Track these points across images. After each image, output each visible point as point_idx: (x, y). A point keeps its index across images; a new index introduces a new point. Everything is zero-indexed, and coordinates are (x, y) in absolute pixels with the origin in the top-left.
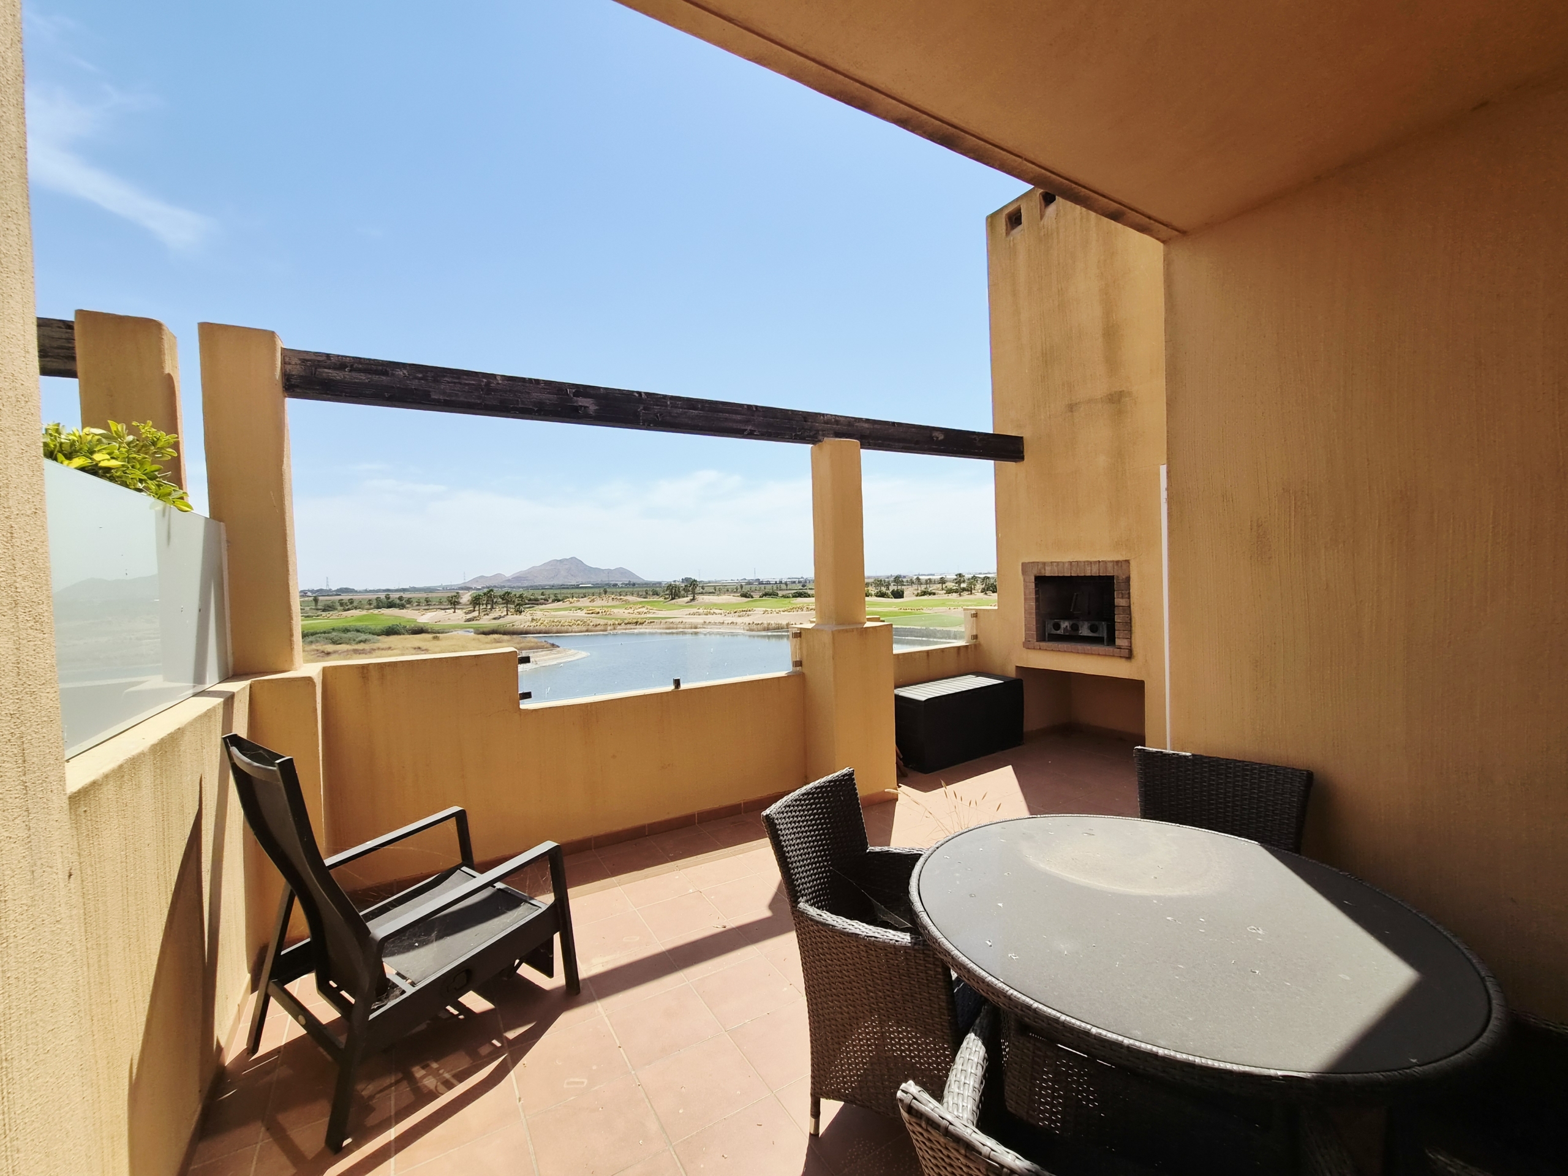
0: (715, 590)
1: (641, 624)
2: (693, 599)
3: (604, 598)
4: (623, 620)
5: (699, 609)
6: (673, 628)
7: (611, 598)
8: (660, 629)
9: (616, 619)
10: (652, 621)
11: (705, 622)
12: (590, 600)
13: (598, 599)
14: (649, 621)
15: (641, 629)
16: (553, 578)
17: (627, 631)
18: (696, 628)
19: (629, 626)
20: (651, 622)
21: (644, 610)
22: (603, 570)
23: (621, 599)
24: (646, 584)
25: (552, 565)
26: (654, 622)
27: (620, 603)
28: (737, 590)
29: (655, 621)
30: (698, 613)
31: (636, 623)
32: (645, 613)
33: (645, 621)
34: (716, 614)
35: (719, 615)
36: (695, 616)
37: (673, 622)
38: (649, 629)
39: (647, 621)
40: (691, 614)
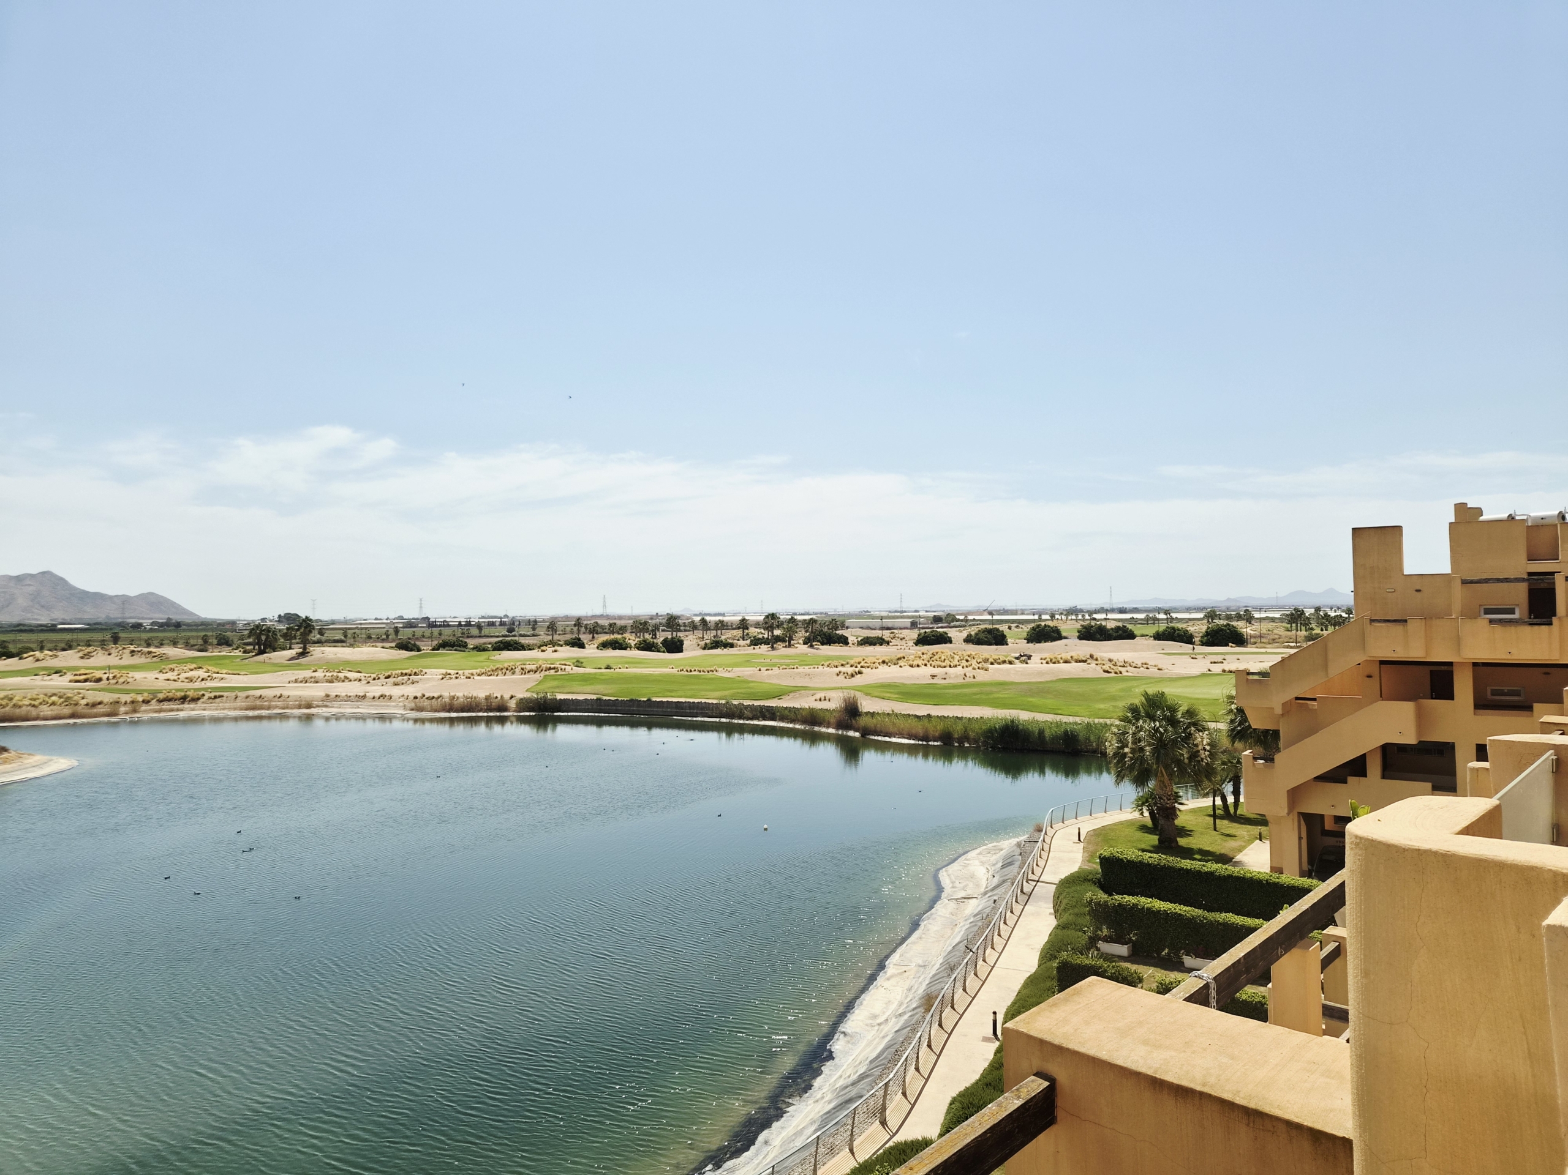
0: (346, 636)
1: (195, 700)
2: (304, 654)
3: (113, 651)
4: (154, 693)
5: (315, 671)
6: (261, 708)
7: (127, 651)
8: (235, 709)
9: (139, 692)
10: (217, 694)
11: (328, 696)
12: (81, 654)
13: (101, 652)
14: (212, 695)
15: (193, 710)
16: (1, 610)
17: (162, 715)
18: (309, 706)
19: (166, 705)
20: (215, 697)
21: (201, 673)
22: (111, 598)
23: (150, 653)
24: (203, 624)
26: (220, 697)
27: (149, 660)
28: (388, 636)
29: (225, 694)
30: (313, 680)
31: (184, 699)
32: (203, 680)
33: (203, 695)
34: (351, 681)
35: (356, 682)
36: (307, 684)
37: (261, 696)
38: (210, 710)
39: (207, 695)
40: (299, 680)
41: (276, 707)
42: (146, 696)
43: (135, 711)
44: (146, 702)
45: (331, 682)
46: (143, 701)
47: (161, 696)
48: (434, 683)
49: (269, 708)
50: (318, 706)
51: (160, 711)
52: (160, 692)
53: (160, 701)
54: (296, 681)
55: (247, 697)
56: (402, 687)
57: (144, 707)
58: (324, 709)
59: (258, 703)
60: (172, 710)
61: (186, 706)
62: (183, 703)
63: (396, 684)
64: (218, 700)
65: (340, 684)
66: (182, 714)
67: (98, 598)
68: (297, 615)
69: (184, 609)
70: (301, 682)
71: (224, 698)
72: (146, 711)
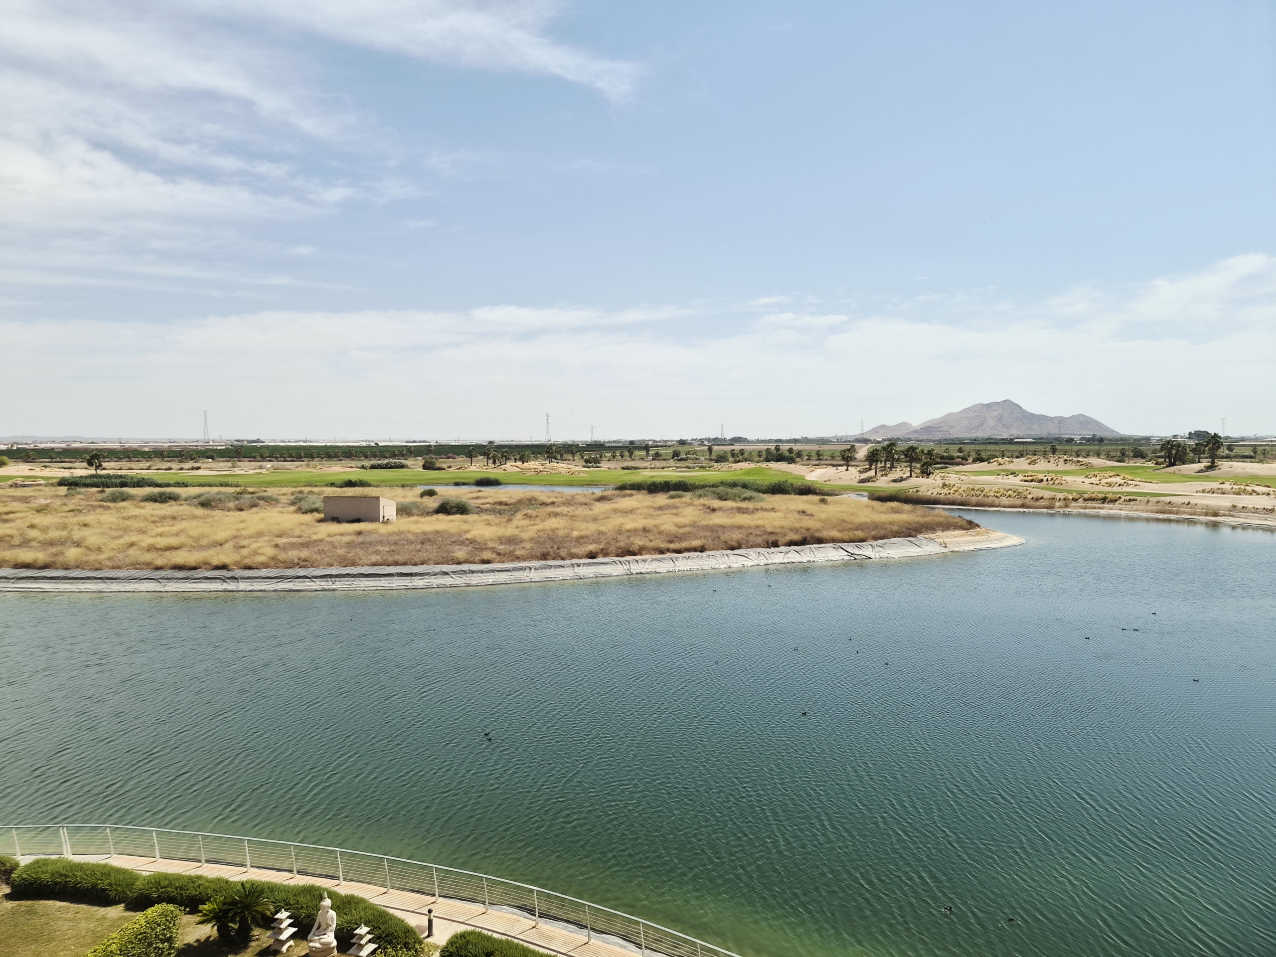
0: (1255, 452)
1: (1113, 501)
2: (1212, 467)
3: (1051, 459)
4: (1081, 493)
5: (1223, 483)
6: (1170, 512)
7: (1062, 460)
8: (1147, 511)
9: (1070, 492)
10: (1132, 498)
11: (1234, 507)
12: (1029, 461)
13: (1043, 460)
14: (1127, 498)
15: (1111, 509)
16: (976, 428)
17: (1087, 511)
18: (1216, 514)
19: (1090, 504)
20: (1130, 500)
21: (1119, 480)
22: (1051, 419)
23: (1079, 462)
24: (1121, 439)
25: (975, 411)
26: (1134, 500)
27: (1077, 467)
29: (1138, 498)
30: (1220, 491)
31: (1104, 500)
32: (1120, 485)
33: (1120, 498)
34: (1258, 494)
35: (1264, 496)
36: (1214, 495)
37: (1170, 502)
38: (1125, 510)
39: (1123, 498)
40: (1207, 491)
41: (1184, 513)
42: (1075, 495)
43: (1066, 506)
44: (1075, 500)
45: (1238, 494)
46: (1073, 499)
47: (1086, 496)
49: (1177, 513)
50: (1224, 515)
51: (1085, 508)
52: (1086, 493)
53: (1085, 500)
54: (1203, 491)
55: (1158, 502)
57: (1073, 504)
58: (1231, 519)
59: (1168, 508)
60: (1095, 508)
61: (1106, 505)
62: (1103, 503)
64: (1132, 503)
65: (1248, 496)
66: (1102, 512)
67: (1042, 418)
68: (1207, 432)
69: (1106, 427)
70: (1209, 492)
71: (1138, 502)
72: (1075, 507)
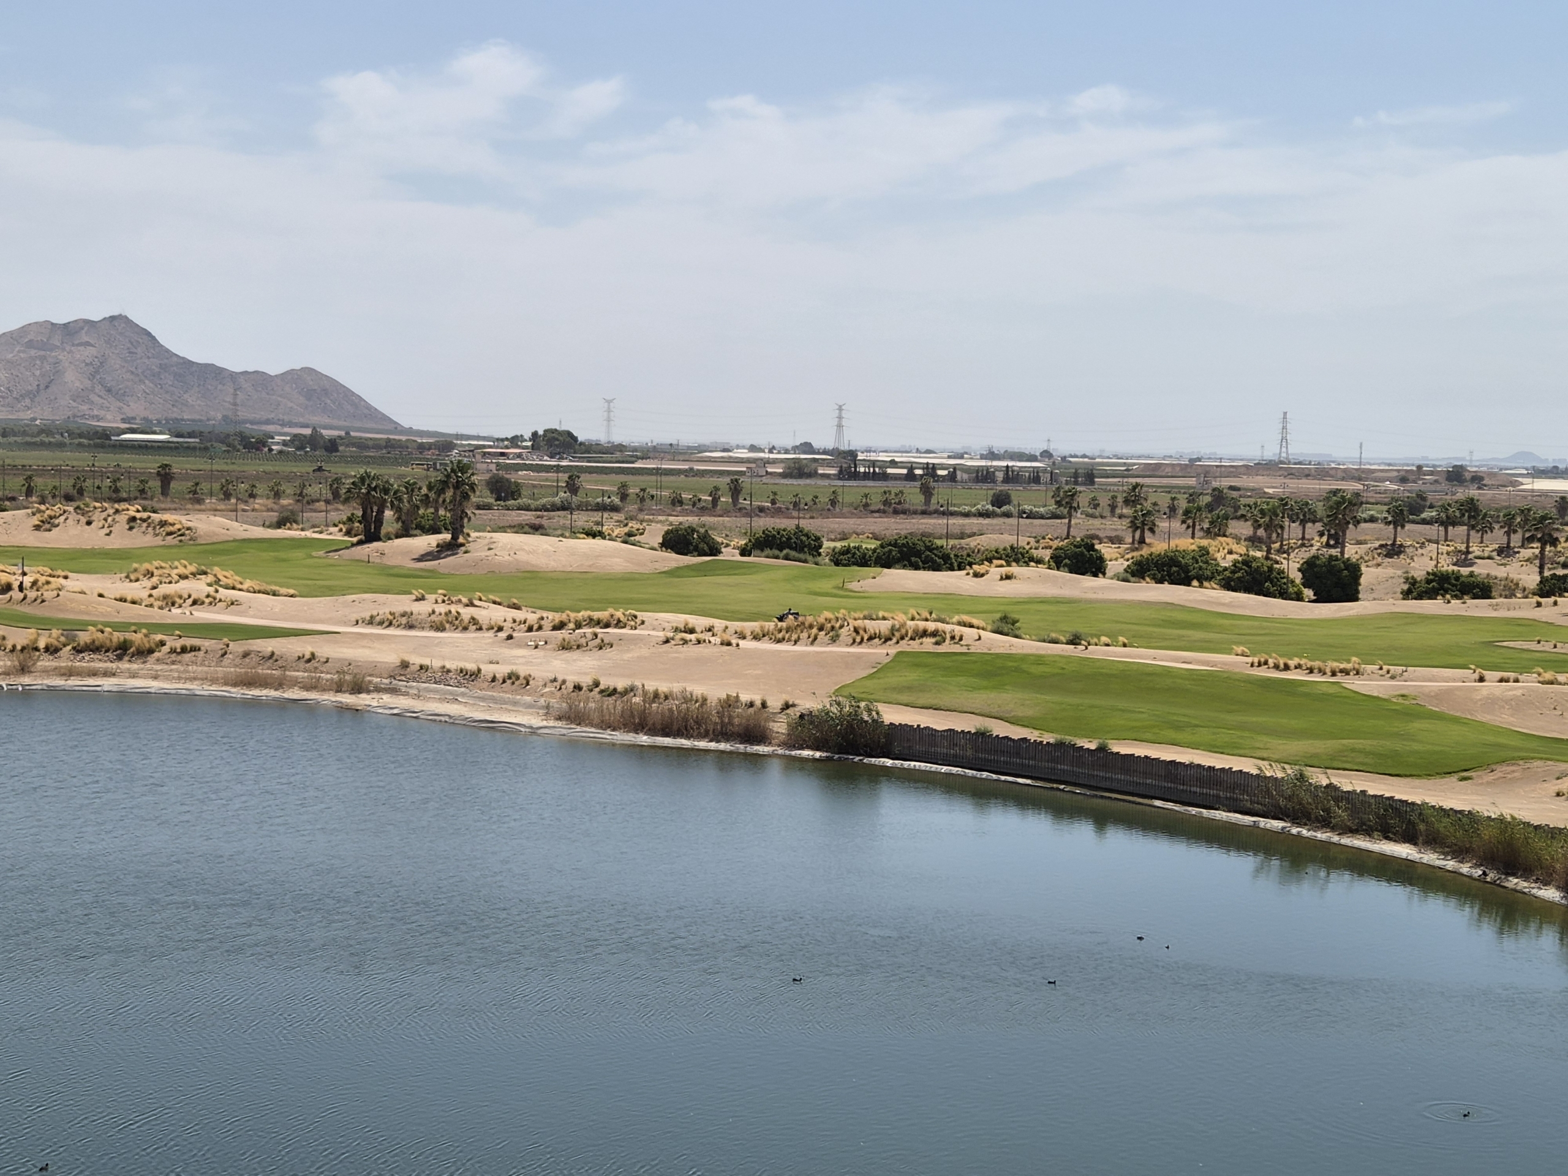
2: (451, 547)
22: (233, 376)
25: (30, 344)
30: (404, 620)
31: (122, 650)
32: (195, 603)
33: (162, 643)
34: (480, 629)
35: (491, 633)
37: (273, 654)
38: (167, 678)
39: (172, 642)
40: (378, 619)
41: (294, 683)
42: (54, 636)
43: (23, 670)
44: (52, 650)
45: (440, 628)
46: (47, 649)
47: (84, 638)
48: (645, 652)
49: (279, 685)
50: (378, 690)
51: (70, 673)
52: (83, 626)
53: (78, 650)
54: (371, 622)
55: (246, 655)
56: (575, 655)
57: (46, 662)
58: (386, 698)
59: (263, 671)
60: (94, 674)
61: (124, 665)
62: (120, 658)
63: (565, 647)
64: (187, 657)
65: (457, 635)
66: (108, 684)
69: (369, 407)
70: (381, 623)
71: (202, 653)
72: (46, 672)
